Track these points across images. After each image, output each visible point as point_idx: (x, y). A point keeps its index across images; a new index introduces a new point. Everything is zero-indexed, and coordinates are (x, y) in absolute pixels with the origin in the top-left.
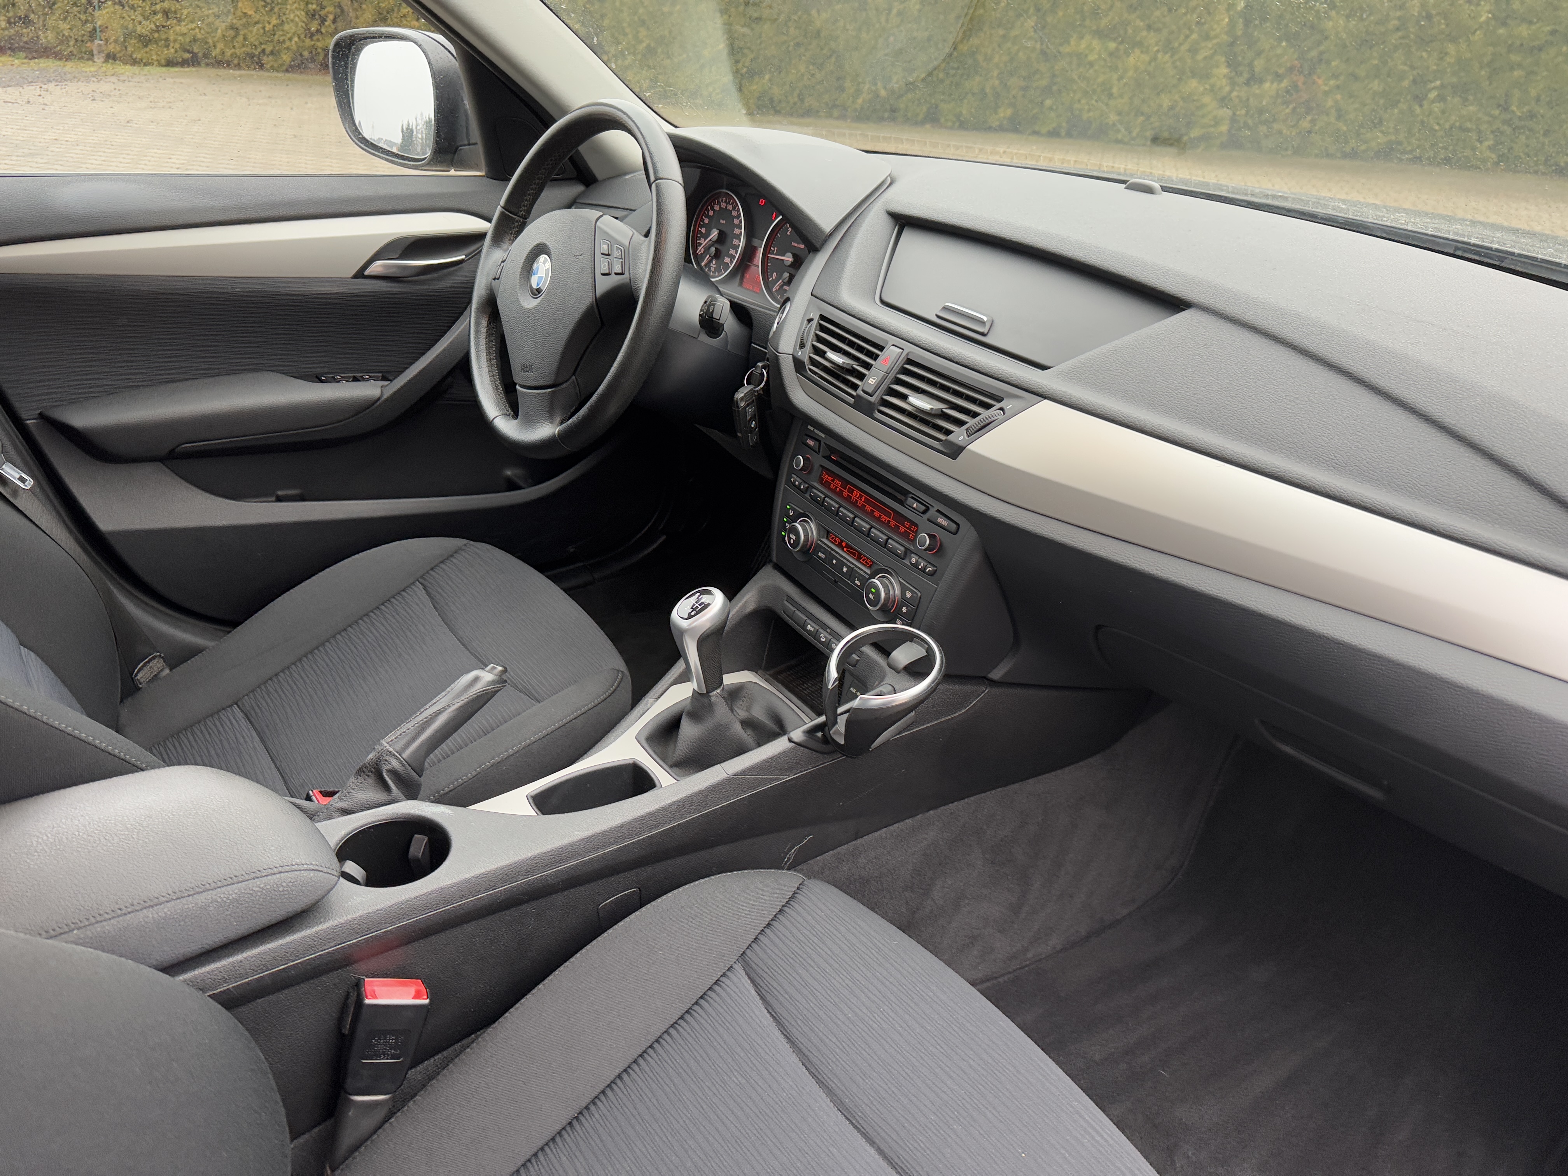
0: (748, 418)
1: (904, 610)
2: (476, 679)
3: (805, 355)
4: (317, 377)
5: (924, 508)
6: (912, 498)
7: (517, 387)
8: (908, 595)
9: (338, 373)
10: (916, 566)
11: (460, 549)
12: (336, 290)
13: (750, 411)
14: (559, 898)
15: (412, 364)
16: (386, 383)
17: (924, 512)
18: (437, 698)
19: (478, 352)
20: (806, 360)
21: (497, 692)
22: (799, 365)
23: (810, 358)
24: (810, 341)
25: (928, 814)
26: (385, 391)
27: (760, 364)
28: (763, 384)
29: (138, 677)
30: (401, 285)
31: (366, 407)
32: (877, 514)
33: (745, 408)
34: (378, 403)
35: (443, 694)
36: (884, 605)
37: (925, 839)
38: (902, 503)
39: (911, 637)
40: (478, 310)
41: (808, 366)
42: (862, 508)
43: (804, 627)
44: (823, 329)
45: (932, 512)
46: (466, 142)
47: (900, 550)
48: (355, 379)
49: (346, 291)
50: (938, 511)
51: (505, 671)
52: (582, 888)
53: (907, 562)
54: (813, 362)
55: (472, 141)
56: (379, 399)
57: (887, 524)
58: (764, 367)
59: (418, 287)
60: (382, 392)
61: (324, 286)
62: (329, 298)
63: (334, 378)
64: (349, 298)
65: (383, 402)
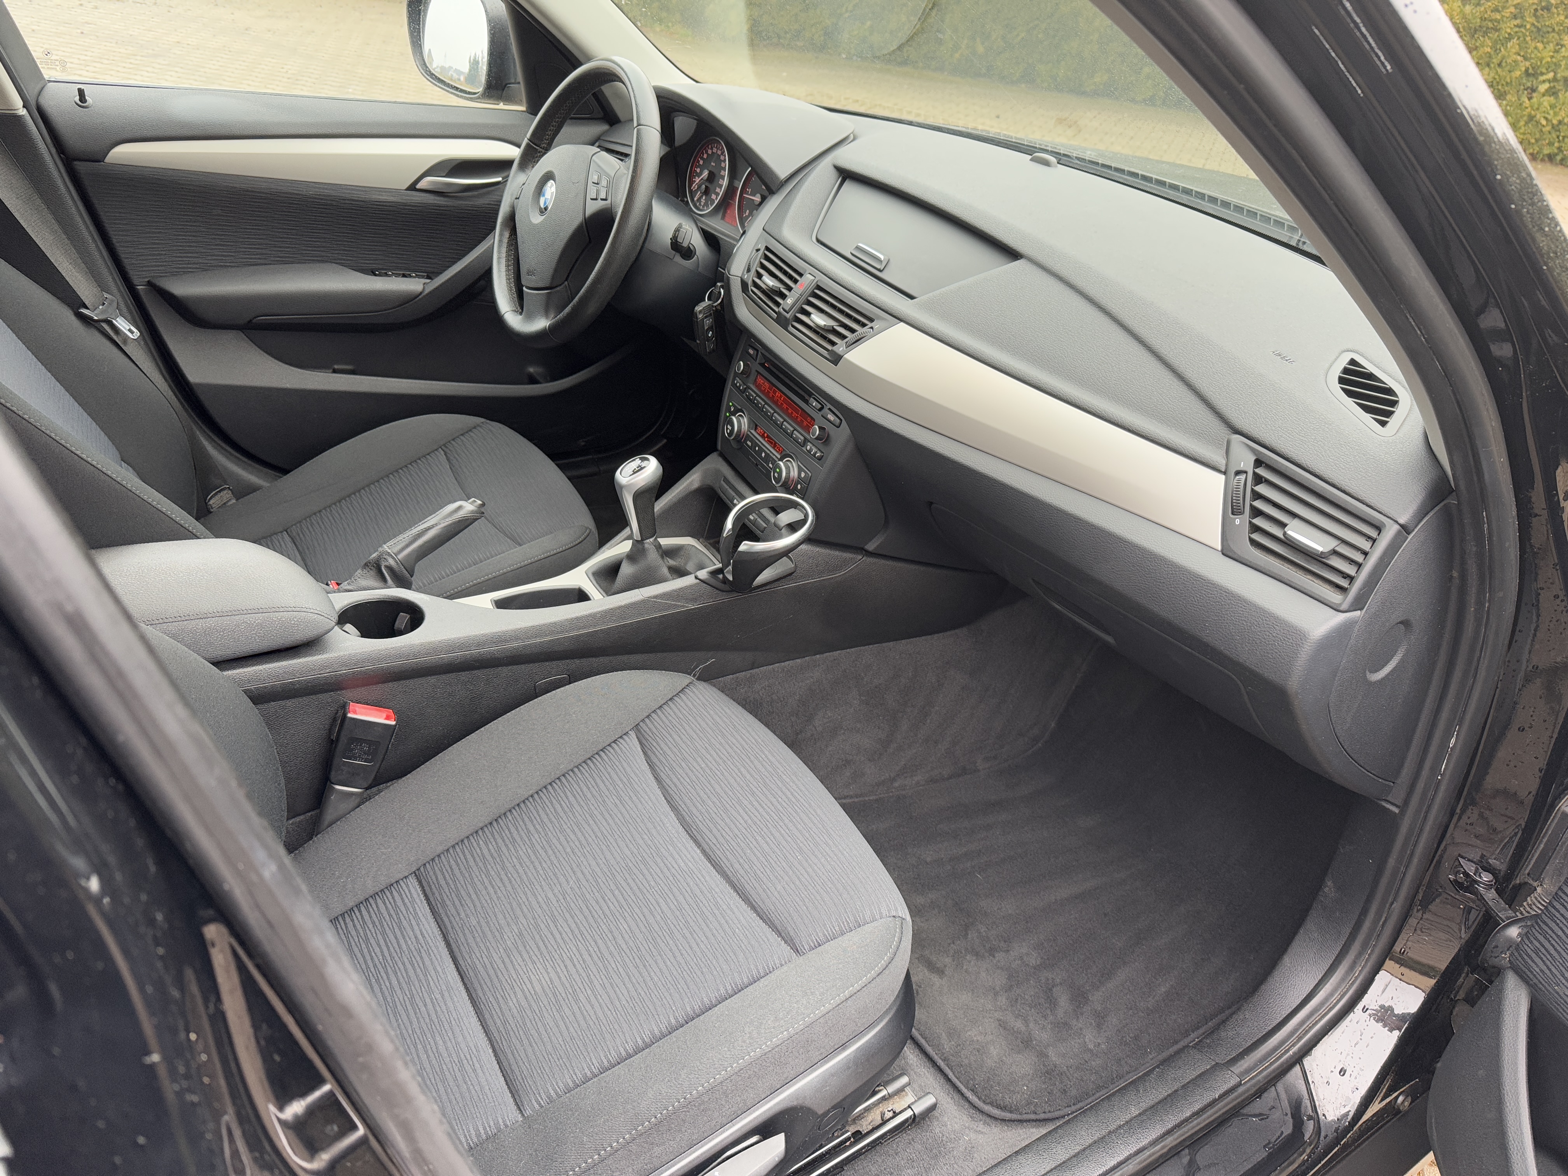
0: (706, 328)
1: (799, 486)
2: (460, 508)
3: (750, 278)
4: (373, 272)
5: (820, 406)
6: (814, 398)
7: (525, 287)
8: (803, 475)
9: (390, 270)
10: (809, 451)
11: (478, 425)
12: (392, 199)
13: (708, 322)
14: (505, 671)
15: (449, 267)
16: (428, 281)
17: (820, 410)
18: (429, 518)
19: (499, 258)
20: (750, 283)
21: (477, 519)
22: (744, 285)
23: (753, 281)
24: (755, 267)
25: (814, 657)
26: (426, 287)
27: (719, 284)
28: (720, 300)
29: (211, 503)
30: (446, 199)
31: (410, 299)
32: (790, 411)
33: (703, 319)
34: (420, 297)
35: (433, 515)
36: (784, 482)
37: (812, 677)
38: (807, 402)
39: (794, 504)
40: (503, 224)
41: (751, 287)
42: (780, 406)
44: (767, 258)
45: (826, 410)
46: (513, 81)
47: (801, 439)
48: (404, 276)
49: (400, 201)
50: (830, 409)
51: (483, 505)
52: (523, 666)
53: (804, 449)
54: (755, 285)
55: (517, 81)
56: (421, 293)
57: (795, 420)
58: (722, 287)
59: (461, 202)
60: (424, 288)
61: (382, 195)
62: (386, 206)
63: (386, 273)
64: (402, 207)
65: (424, 296)
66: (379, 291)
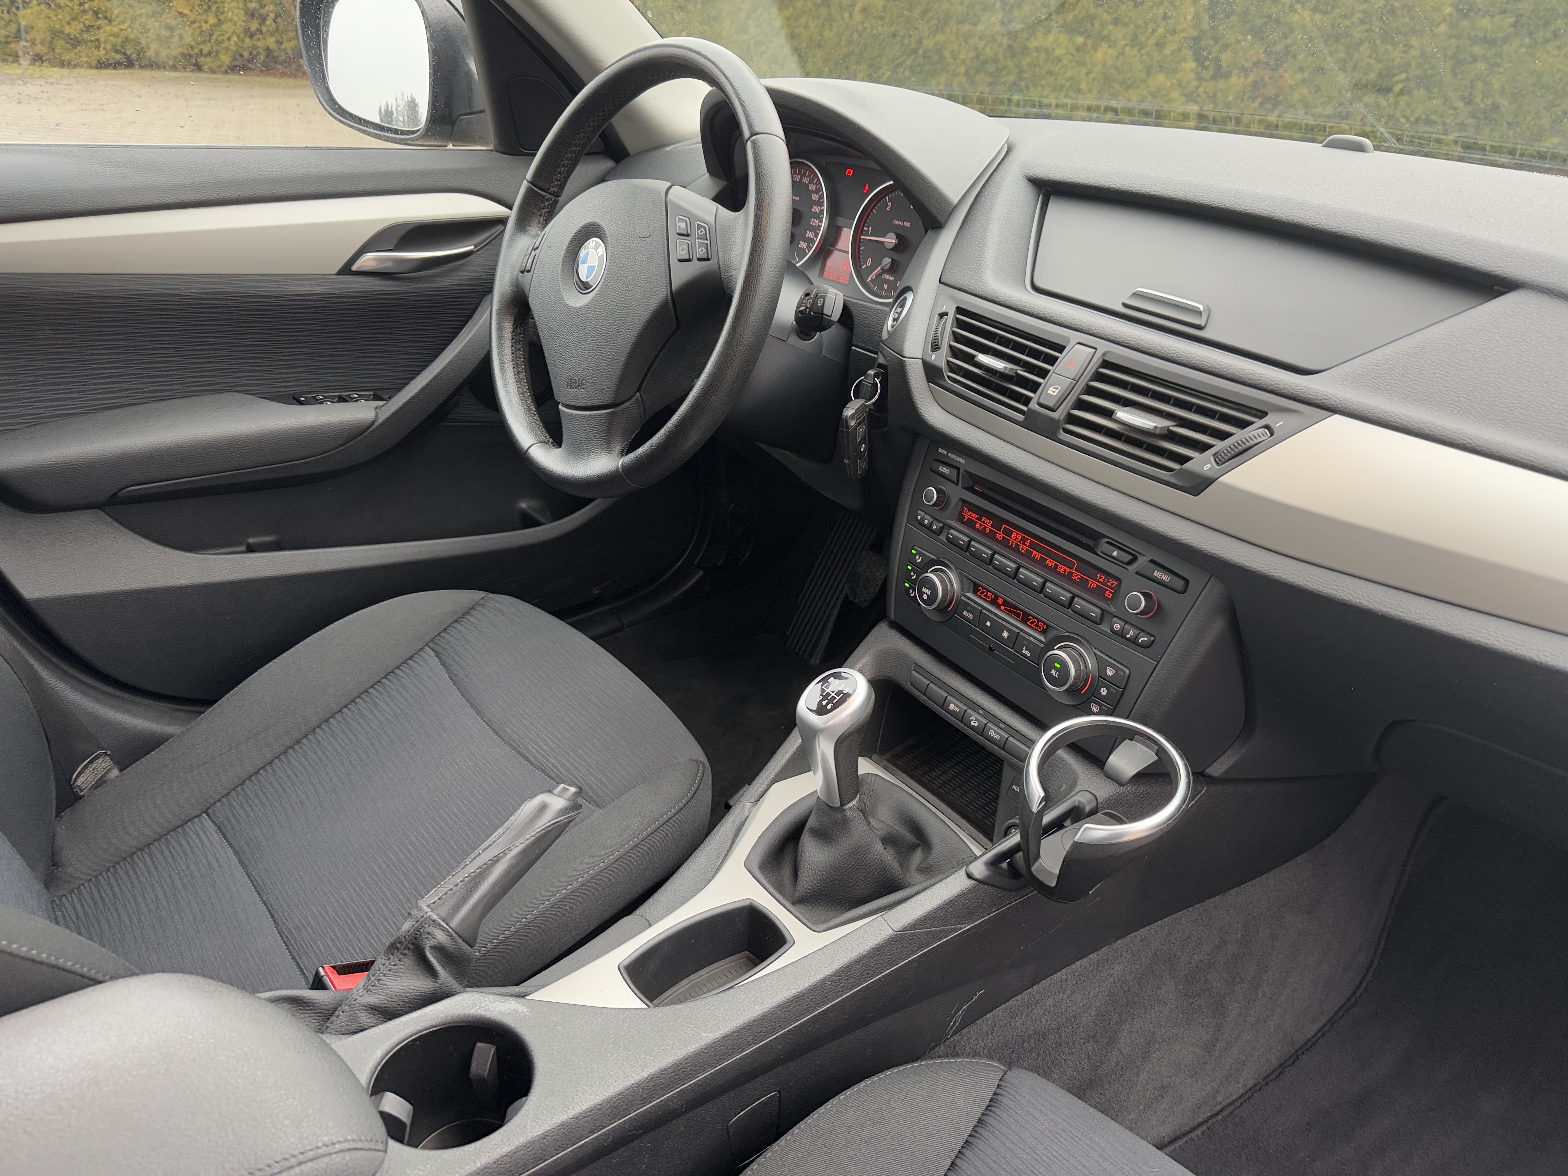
1: (1104, 691)
2: (543, 807)
3: (942, 361)
4: (296, 399)
5: (1128, 557)
6: (1110, 542)
7: (560, 407)
8: (1109, 672)
9: (320, 393)
10: (1121, 634)
11: (476, 604)
12: (317, 290)
15: (413, 377)
16: (381, 403)
17: (1130, 563)
19: (502, 363)
22: (931, 372)
26: (380, 413)
29: (79, 783)
30: (397, 282)
31: (358, 433)
32: (1053, 565)
34: (372, 428)
36: (1076, 684)
38: (1091, 549)
39: (1131, 734)
40: (500, 311)
42: (1027, 555)
43: (944, 705)
45: (1142, 562)
46: (472, 111)
47: (1095, 612)
48: (342, 400)
49: (330, 291)
50: (1152, 561)
51: (579, 793)
53: (1105, 628)
55: (479, 109)
56: (373, 423)
57: (1069, 578)
59: (416, 286)
60: (377, 416)
61: (303, 285)
62: (310, 300)
63: (314, 398)
64: (334, 300)
65: (378, 427)
66: (312, 428)
